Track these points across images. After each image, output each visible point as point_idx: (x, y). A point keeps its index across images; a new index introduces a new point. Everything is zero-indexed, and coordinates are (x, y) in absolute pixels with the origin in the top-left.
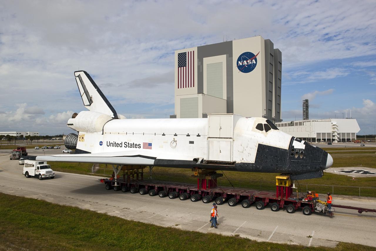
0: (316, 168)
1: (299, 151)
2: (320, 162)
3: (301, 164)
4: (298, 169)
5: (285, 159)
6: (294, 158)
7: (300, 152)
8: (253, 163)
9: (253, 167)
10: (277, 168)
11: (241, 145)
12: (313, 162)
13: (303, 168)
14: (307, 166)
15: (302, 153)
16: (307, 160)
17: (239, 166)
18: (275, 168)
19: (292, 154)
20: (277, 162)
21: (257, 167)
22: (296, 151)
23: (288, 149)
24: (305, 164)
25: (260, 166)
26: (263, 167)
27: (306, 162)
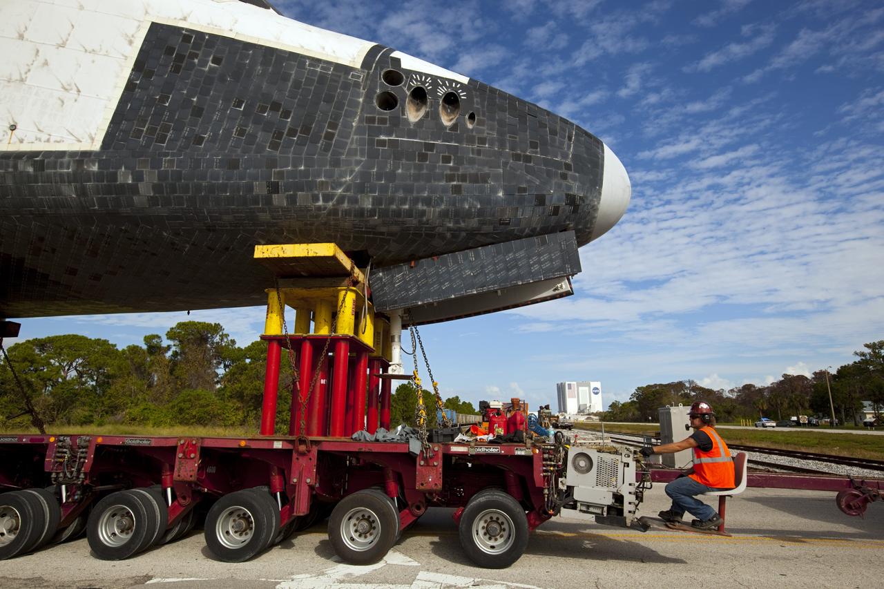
0: (541, 200)
1: (435, 86)
2: (568, 167)
3: (447, 160)
4: (428, 201)
5: (333, 126)
6: (398, 124)
7: (441, 92)
8: (85, 155)
9: (78, 178)
10: (274, 188)
11: (21, 37)
12: (528, 159)
13: (457, 189)
14: (485, 178)
18: (260, 189)
19: (387, 101)
20: (274, 146)
21: (114, 177)
22: (414, 84)
23: (358, 66)
24: (472, 162)
25: (138, 177)
26: (163, 176)
27: (479, 152)
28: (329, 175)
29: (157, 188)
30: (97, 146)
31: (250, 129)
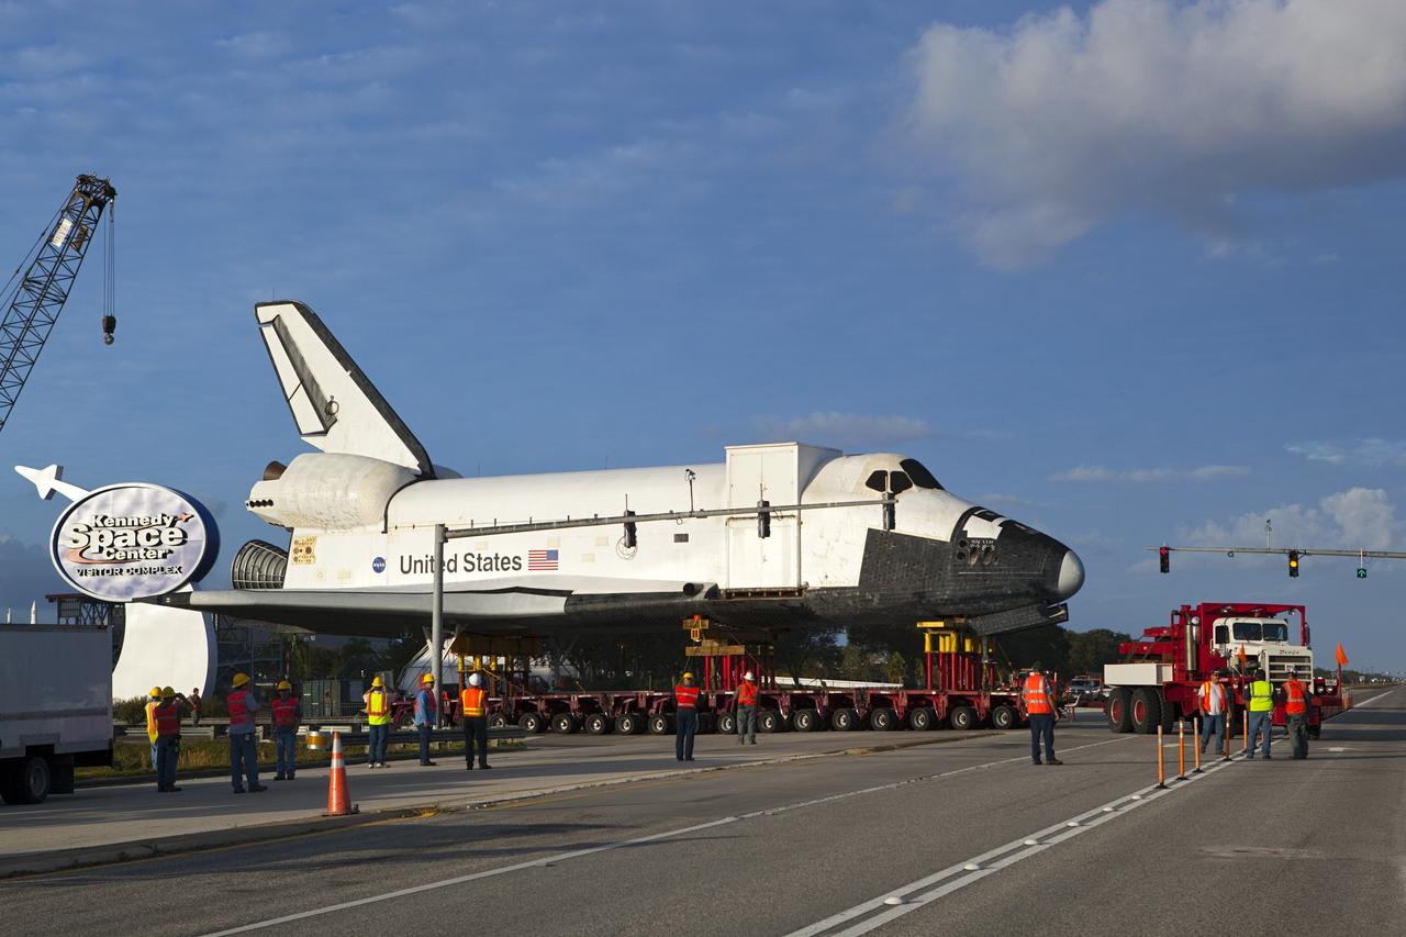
1: (981, 544)
3: (986, 581)
5: (941, 570)
6: (966, 566)
7: (984, 547)
8: (854, 588)
9: (853, 597)
12: (1021, 575)
13: (991, 593)
14: (1002, 587)
15: (988, 550)
16: (1001, 570)
17: (816, 599)
19: (961, 556)
21: (864, 596)
22: (972, 546)
23: (949, 540)
24: (996, 580)
25: (873, 596)
26: (882, 595)
27: (999, 575)
28: (941, 591)
29: (880, 600)
30: (857, 585)
31: (910, 574)
